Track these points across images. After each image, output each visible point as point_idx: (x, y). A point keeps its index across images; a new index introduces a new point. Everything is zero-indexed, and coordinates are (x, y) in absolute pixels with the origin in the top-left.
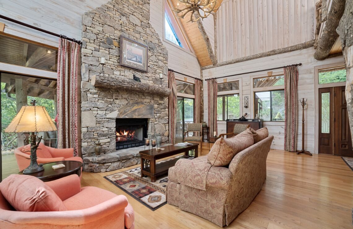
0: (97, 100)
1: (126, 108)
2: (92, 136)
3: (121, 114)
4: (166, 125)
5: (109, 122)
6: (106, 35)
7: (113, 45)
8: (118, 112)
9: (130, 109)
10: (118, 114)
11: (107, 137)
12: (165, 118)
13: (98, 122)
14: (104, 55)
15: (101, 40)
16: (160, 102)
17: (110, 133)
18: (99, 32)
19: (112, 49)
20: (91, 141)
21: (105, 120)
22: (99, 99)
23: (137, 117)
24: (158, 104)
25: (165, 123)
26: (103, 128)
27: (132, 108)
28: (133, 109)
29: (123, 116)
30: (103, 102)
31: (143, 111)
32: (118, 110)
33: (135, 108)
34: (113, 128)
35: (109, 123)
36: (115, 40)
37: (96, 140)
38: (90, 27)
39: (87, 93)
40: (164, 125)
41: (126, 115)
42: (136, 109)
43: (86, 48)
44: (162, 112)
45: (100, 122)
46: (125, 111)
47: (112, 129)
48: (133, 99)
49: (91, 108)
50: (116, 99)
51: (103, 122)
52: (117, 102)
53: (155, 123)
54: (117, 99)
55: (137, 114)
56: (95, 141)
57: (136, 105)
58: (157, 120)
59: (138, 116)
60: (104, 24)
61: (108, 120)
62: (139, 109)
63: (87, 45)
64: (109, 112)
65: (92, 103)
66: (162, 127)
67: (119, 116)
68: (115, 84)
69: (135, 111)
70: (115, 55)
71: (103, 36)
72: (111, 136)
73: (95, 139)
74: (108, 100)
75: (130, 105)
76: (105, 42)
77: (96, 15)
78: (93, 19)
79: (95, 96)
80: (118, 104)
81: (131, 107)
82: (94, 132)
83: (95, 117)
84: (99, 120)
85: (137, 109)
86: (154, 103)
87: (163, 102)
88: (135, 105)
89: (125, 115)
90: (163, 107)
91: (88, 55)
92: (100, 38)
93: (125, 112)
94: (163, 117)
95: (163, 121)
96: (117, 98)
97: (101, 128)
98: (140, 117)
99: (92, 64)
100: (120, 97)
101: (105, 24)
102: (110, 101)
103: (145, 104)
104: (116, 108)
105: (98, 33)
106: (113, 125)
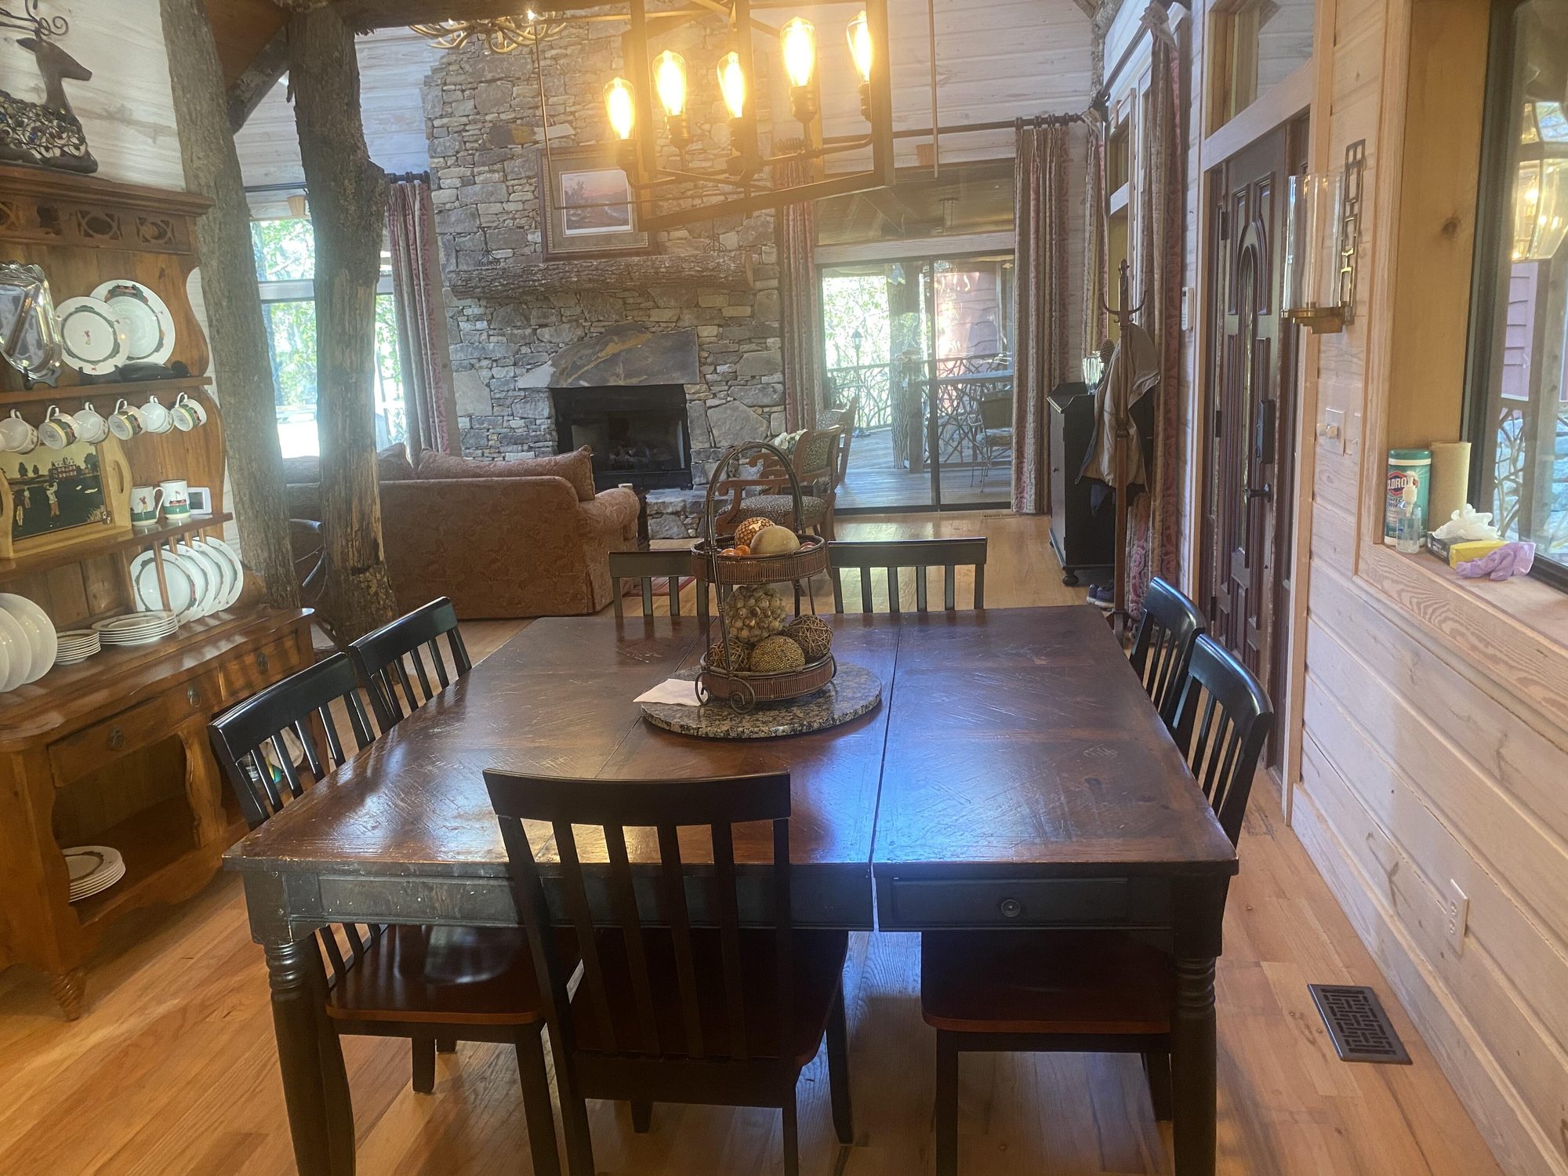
0: (484, 336)
1: (579, 354)
2: (484, 442)
3: (562, 373)
4: (766, 410)
5: (526, 402)
6: (488, 118)
7: (514, 143)
8: (552, 370)
9: (595, 353)
10: (553, 375)
11: (526, 447)
12: (764, 379)
13: (499, 402)
14: (490, 189)
15: (476, 141)
16: (729, 312)
17: (534, 433)
18: (465, 120)
19: (512, 158)
20: (483, 455)
21: (516, 393)
22: (491, 332)
23: (622, 383)
24: (716, 322)
25: (766, 401)
26: (511, 418)
27: (601, 351)
28: (603, 353)
29: (570, 380)
30: (504, 339)
31: (646, 358)
32: (550, 362)
33: (611, 349)
34: (540, 421)
35: (528, 406)
36: (519, 122)
37: (495, 453)
38: (441, 117)
39: (459, 319)
40: (760, 411)
41: (580, 378)
42: (619, 354)
43: (441, 188)
44: (745, 355)
45: (501, 402)
46: (574, 362)
47: (538, 422)
48: (601, 318)
49: (472, 361)
50: (541, 326)
51: (508, 402)
52: (546, 334)
53: (709, 403)
54: (546, 326)
55: (620, 370)
56: (495, 455)
57: (616, 339)
58: (715, 389)
59: (626, 377)
60: (475, 85)
61: (522, 393)
62: (629, 351)
63: (440, 179)
64: (524, 370)
65: (474, 348)
66: (747, 419)
67: (558, 382)
68: (502, 285)
69: (613, 359)
70: (523, 175)
71: (479, 126)
72: (537, 445)
73: (492, 450)
74: (516, 332)
75: (594, 341)
76: (488, 145)
77: (451, 68)
78: (445, 88)
79: (480, 325)
80: (551, 342)
81: (598, 348)
82: (488, 430)
83: (488, 385)
84: (497, 396)
85: (621, 351)
86: (695, 322)
87: (748, 310)
88: (612, 341)
89: (576, 376)
90: (748, 334)
91: (448, 206)
92: (471, 139)
93: (576, 367)
94: (753, 377)
95: (752, 394)
96: (543, 321)
97: (506, 418)
98: (634, 381)
99: (459, 231)
100: (553, 319)
101: (481, 82)
102: (524, 337)
103: (654, 329)
104: (545, 357)
105: (465, 125)
106: (543, 411)
